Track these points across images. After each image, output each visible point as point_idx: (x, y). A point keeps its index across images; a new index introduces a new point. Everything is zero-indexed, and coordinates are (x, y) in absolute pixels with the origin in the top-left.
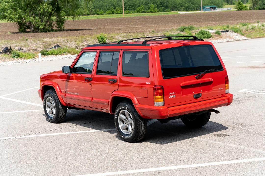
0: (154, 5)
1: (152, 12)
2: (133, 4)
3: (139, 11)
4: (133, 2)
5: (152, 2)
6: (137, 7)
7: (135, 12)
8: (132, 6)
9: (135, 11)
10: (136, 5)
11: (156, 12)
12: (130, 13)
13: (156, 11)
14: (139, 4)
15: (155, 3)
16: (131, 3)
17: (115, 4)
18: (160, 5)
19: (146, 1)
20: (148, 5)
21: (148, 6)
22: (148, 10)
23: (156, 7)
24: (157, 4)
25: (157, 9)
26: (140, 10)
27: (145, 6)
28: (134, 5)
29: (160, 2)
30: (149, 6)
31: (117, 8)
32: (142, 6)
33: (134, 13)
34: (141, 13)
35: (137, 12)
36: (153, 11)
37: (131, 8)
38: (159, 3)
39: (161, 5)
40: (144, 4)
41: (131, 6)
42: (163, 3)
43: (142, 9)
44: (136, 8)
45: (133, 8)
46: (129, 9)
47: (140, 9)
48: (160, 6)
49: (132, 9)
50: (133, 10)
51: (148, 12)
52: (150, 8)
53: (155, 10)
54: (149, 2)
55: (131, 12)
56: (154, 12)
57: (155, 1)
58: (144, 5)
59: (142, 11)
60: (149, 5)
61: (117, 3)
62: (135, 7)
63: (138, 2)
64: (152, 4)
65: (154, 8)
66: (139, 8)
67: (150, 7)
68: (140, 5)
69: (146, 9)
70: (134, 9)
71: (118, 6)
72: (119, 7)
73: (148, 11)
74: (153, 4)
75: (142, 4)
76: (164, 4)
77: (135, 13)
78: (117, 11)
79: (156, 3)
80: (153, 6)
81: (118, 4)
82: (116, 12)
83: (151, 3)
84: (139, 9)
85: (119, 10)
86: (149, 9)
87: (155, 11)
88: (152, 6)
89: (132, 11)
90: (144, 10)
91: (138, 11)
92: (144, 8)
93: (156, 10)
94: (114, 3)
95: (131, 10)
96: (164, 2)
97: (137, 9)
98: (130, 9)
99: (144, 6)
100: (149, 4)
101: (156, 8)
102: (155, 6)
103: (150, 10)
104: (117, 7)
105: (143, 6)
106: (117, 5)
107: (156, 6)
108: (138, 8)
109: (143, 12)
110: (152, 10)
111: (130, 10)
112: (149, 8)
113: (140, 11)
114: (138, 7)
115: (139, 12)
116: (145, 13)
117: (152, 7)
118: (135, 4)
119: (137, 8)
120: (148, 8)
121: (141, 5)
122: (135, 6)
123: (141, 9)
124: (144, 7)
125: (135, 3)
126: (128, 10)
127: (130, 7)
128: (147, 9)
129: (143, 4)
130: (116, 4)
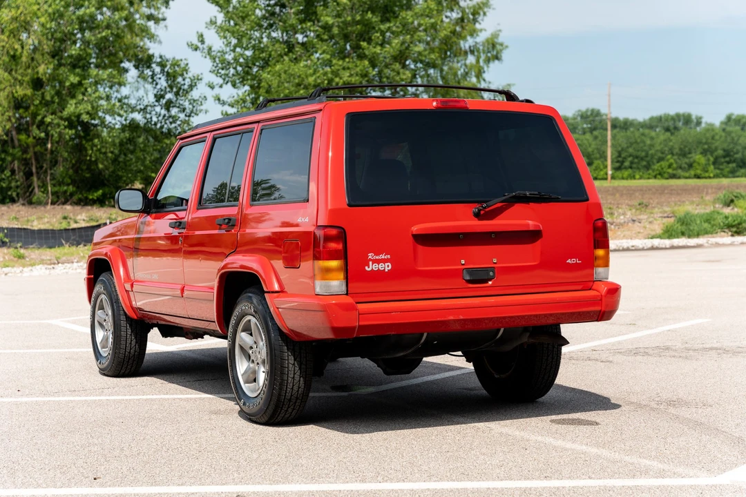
0: (706, 158)
1: (698, 177)
2: (643, 154)
3: (660, 174)
4: (645, 148)
5: (700, 150)
6: (655, 161)
7: (648, 176)
8: (642, 159)
9: (649, 174)
10: (652, 156)
11: (710, 178)
12: (634, 178)
13: (712, 175)
14: (663, 153)
15: (708, 153)
16: (638, 151)
17: (593, 151)
18: (724, 157)
19: (682, 147)
20: (687, 158)
21: (687, 160)
22: (687, 172)
23: (711, 162)
24: (716, 154)
25: (715, 168)
26: (665, 170)
27: (680, 159)
28: (647, 156)
29: (724, 150)
30: (692, 160)
31: (596, 163)
32: (668, 160)
33: (645, 179)
34: (667, 179)
35: (655, 177)
36: (701, 174)
37: (636, 163)
38: (720, 152)
39: (727, 159)
40: (677, 154)
41: (637, 157)
42: (732, 153)
43: (670, 166)
44: (651, 163)
45: (644, 163)
46: (631, 168)
47: (663, 166)
48: (723, 160)
49: (640, 167)
50: (642, 171)
51: (686, 178)
52: (695, 165)
53: (707, 171)
54: (690, 149)
55: (637, 176)
56: (706, 178)
57: (709, 147)
58: (676, 157)
59: (668, 173)
60: (690, 156)
61: (597, 149)
62: (648, 162)
63: (659, 148)
64: (700, 156)
65: (706, 165)
66: (661, 166)
67: (694, 162)
68: (664, 156)
69: (681, 168)
70: (647, 167)
71: (601, 157)
72: (602, 160)
73: (687, 174)
74: (702, 153)
75: (669, 154)
76: (736, 156)
77: (649, 178)
78: (597, 172)
79: (712, 153)
80: (703, 160)
81: (601, 152)
82: (595, 175)
83: (695, 152)
84: (660, 168)
85: (601, 170)
86: (689, 169)
87: (707, 175)
88: (699, 159)
89: (641, 173)
90: (674, 172)
91: (658, 172)
92: (675, 165)
93: (712, 172)
94: (590, 150)
95: (638, 168)
96: (735, 150)
97: (656, 166)
98: (634, 166)
99: (675, 160)
100: (690, 153)
101: (712, 167)
102: (709, 160)
103: (692, 173)
104: (596, 159)
105: (672, 161)
106: (598, 156)
107: (712, 159)
108: (658, 165)
109: (673, 176)
110: (699, 172)
111: (635, 170)
112: (690, 166)
113: (664, 173)
114: (658, 162)
115: (659, 176)
116: (679, 178)
117: (699, 164)
118: (650, 152)
119: (654, 164)
120: (686, 166)
121: (666, 156)
122: (648, 159)
123: (667, 167)
124: (676, 163)
125: (650, 149)
126: (630, 170)
127: (636, 160)
128: (685, 168)
129: (672, 154)
130: (596, 151)
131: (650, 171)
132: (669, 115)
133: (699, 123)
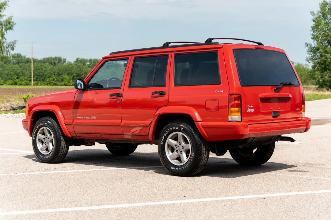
0: (69, 77)
1: (66, 85)
2: (42, 74)
3: (49, 83)
4: (43, 72)
5: (66, 73)
6: (47, 77)
7: (44, 84)
8: (41, 76)
9: (45, 83)
10: (46, 75)
11: (71, 85)
12: (38, 85)
13: (71, 84)
14: (50, 74)
15: (70, 75)
16: (40, 73)
17: (19, 72)
18: (77, 76)
19: (59, 71)
20: (61, 77)
21: (61, 78)
22: (61, 82)
23: (71, 79)
24: (73, 75)
25: (73, 81)
26: (51, 81)
27: (58, 77)
28: (43, 75)
29: (77, 74)
30: (63, 77)
31: (21, 78)
32: (53, 77)
33: (43, 85)
34: (52, 85)
35: (47, 85)
36: (67, 84)
37: (39, 78)
38: (75, 74)
39: (78, 77)
40: (57, 75)
41: (39, 76)
43: (53, 80)
44: (45, 78)
45: (42, 78)
46: (36, 80)
47: (51, 80)
48: (76, 78)
49: (41, 80)
50: (41, 81)
52: (64, 79)
53: (70, 83)
54: (62, 73)
55: (39, 84)
56: (69, 85)
57: (71, 72)
58: (56, 76)
59: (53, 83)
60: (62, 76)
61: (21, 71)
62: (44, 78)
63: (49, 72)
64: (67, 76)
65: (69, 80)
66: (50, 79)
67: (64, 78)
68: (51, 75)
69: (58, 81)
70: (44, 80)
71: (23, 75)
72: (23, 76)
73: (61, 84)
74: (67, 75)
75: (53, 75)
76: (82, 76)
77: (44, 85)
78: (21, 82)
80: (67, 78)
81: (23, 73)
82: (20, 83)
83: (65, 74)
84: (49, 81)
85: (23, 81)
86: (62, 82)
88: (66, 77)
89: (41, 83)
90: (56, 82)
91: (48, 82)
92: (56, 80)
93: (72, 83)
94: (18, 72)
95: (40, 81)
96: (81, 74)
97: (48, 80)
98: (38, 79)
99: (56, 77)
100: (62, 74)
101: (72, 81)
102: (70, 78)
103: (63, 83)
104: (21, 76)
105: (54, 77)
106: (22, 74)
107: (71, 77)
108: (49, 79)
109: (55, 84)
110: (66, 83)
111: (38, 81)
112: (62, 80)
113: (51, 83)
114: (48, 78)
115: (49, 84)
116: (58, 85)
117: (66, 79)
118: (45, 74)
119: (46, 79)
120: (61, 80)
121: (52, 75)
122: (44, 76)
123: (52, 80)
124: (56, 78)
125: (45, 72)
126: (36, 81)
127: (39, 77)
128: (60, 81)
129: (55, 75)
130: (21, 72)
131: (45, 82)
132: (51, 57)
133: (65, 61)
